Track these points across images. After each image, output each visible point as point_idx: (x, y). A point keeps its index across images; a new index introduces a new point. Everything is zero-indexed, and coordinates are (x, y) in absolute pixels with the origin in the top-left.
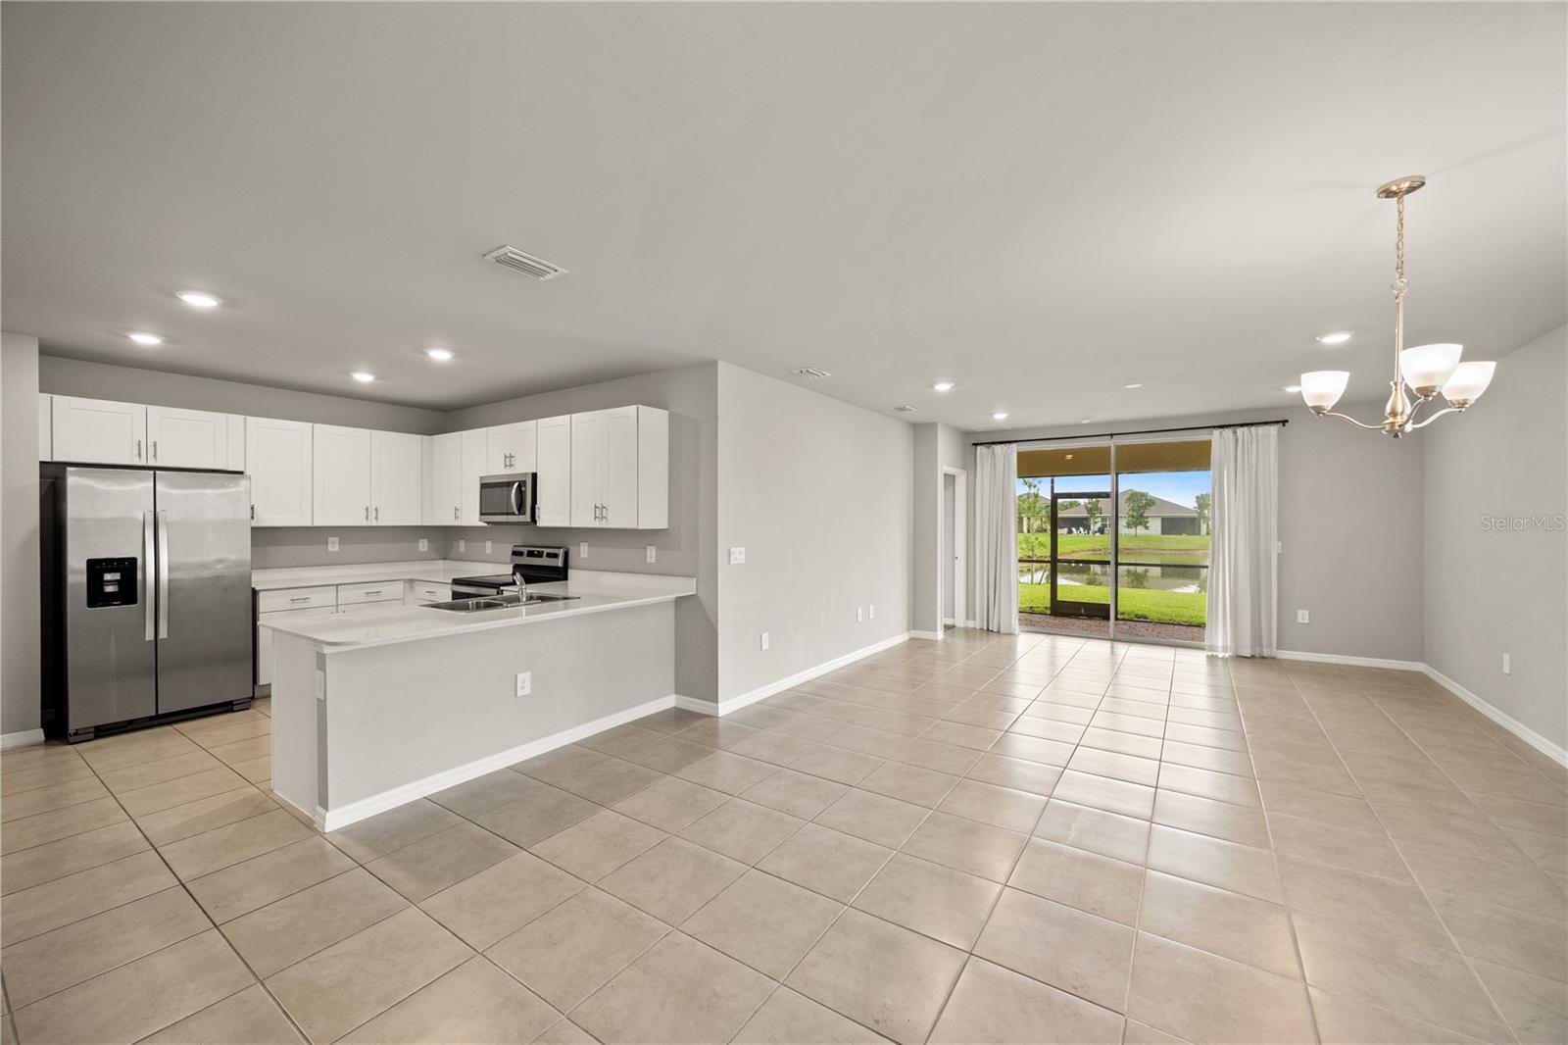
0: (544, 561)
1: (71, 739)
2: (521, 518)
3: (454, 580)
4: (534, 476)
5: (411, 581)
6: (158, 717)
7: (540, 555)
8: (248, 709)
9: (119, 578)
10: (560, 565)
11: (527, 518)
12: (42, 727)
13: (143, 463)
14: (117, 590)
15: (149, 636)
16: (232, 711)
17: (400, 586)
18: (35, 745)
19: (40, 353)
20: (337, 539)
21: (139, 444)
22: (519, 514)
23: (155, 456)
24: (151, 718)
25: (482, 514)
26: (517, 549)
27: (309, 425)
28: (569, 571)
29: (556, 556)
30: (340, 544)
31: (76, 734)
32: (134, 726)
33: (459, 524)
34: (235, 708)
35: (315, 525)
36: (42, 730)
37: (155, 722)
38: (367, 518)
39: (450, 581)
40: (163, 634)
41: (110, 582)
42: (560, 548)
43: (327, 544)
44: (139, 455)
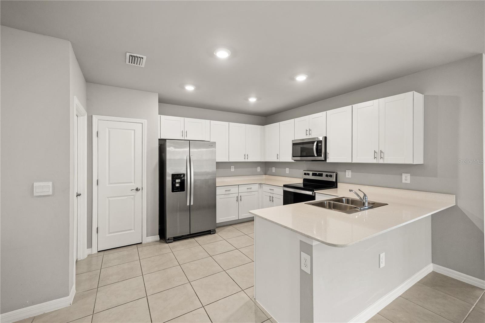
0: (324, 178)
1: (168, 241)
2: (319, 158)
3: (284, 185)
4: (326, 138)
5: (260, 184)
6: (190, 234)
7: (321, 175)
8: (215, 233)
9: (180, 181)
10: (334, 181)
11: (322, 158)
12: (159, 235)
13: (183, 139)
14: (179, 186)
15: (188, 204)
16: (210, 234)
17: (257, 186)
18: (157, 241)
19: (159, 102)
20: (233, 166)
21: (182, 132)
22: (318, 156)
23: (186, 136)
24: (188, 235)
25: (293, 156)
26: (307, 172)
27: (228, 123)
28: (338, 183)
29: (331, 176)
30: (234, 168)
31: (168, 239)
32: (184, 238)
33: (279, 161)
34: (212, 233)
35: (230, 161)
36: (159, 236)
37: (189, 236)
38: (245, 158)
39: (283, 186)
40: (192, 204)
41: (178, 183)
42: (334, 172)
43: (231, 168)
44: (182, 136)
